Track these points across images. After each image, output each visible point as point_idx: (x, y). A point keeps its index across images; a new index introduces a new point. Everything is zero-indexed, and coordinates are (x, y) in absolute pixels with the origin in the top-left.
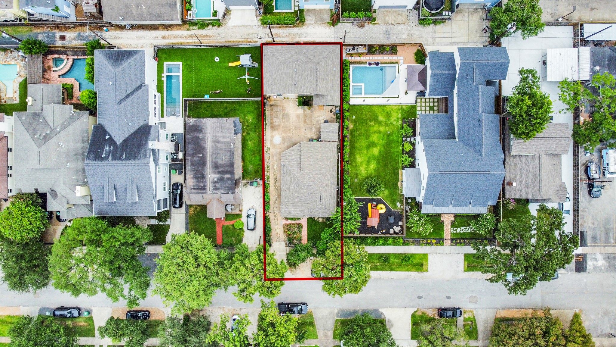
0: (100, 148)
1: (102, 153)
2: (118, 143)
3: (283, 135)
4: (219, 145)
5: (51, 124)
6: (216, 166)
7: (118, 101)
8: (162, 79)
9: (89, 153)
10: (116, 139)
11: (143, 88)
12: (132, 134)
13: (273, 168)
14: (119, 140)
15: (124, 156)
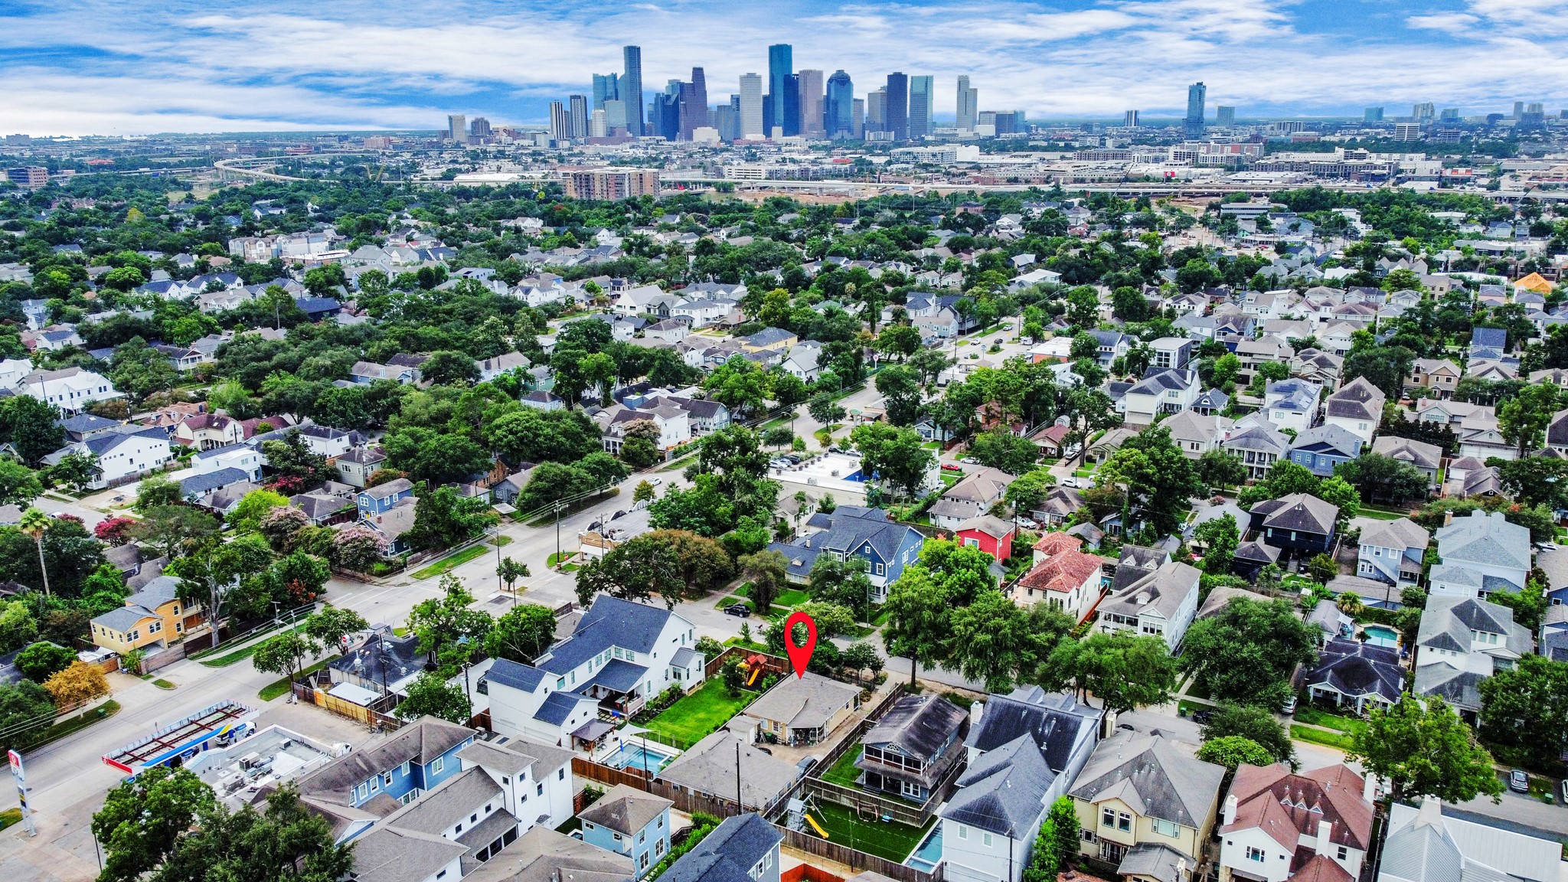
0: (1058, 734)
1: (1055, 726)
2: (1029, 733)
5: (1131, 785)
10: (1031, 739)
12: (1006, 741)
14: (1026, 738)
15: (1024, 713)
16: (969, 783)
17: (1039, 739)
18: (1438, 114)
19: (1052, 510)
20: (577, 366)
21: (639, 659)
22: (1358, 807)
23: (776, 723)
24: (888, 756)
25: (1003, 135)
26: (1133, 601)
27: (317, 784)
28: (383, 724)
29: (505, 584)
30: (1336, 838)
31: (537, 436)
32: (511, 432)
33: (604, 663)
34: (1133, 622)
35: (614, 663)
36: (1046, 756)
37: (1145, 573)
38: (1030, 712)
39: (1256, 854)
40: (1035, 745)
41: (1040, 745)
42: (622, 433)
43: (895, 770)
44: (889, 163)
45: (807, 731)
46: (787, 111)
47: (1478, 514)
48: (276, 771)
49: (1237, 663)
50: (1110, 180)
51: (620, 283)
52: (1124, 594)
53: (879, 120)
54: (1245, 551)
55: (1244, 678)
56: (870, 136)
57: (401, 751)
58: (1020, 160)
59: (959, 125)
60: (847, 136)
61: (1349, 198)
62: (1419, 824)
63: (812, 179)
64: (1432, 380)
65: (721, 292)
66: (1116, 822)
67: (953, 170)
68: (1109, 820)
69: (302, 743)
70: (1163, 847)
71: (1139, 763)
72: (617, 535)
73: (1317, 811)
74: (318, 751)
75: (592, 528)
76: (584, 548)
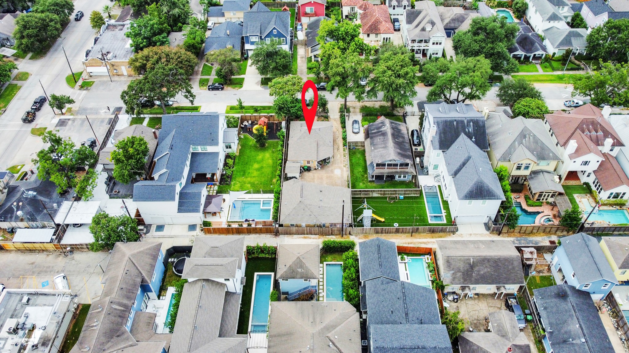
0: (477, 130)
1: (473, 126)
2: (463, 134)
3: (332, 175)
4: (383, 146)
5: (524, 148)
6: (384, 134)
7: (471, 159)
8: (445, 211)
9: (484, 126)
10: (465, 137)
11: (453, 172)
12: (454, 142)
13: (341, 156)
14: (463, 137)
15: (455, 123)
16: (456, 174)
17: (469, 136)
21: (210, 149)
23: (306, 161)
24: (390, 165)
26: (423, 29)
27: (103, 339)
28: (72, 249)
29: (57, 111)
33: (190, 157)
34: (427, 41)
35: (194, 155)
36: (477, 143)
38: (458, 122)
39: (586, 163)
40: (469, 140)
41: (471, 139)
43: (393, 170)
45: (324, 160)
48: (40, 324)
52: (416, 26)
57: (131, 282)
66: (523, 168)
69: (37, 294)
70: (542, 171)
71: (523, 135)
72: (109, 56)
73: (600, 133)
74: (54, 295)
75: (87, 55)
76: (89, 69)
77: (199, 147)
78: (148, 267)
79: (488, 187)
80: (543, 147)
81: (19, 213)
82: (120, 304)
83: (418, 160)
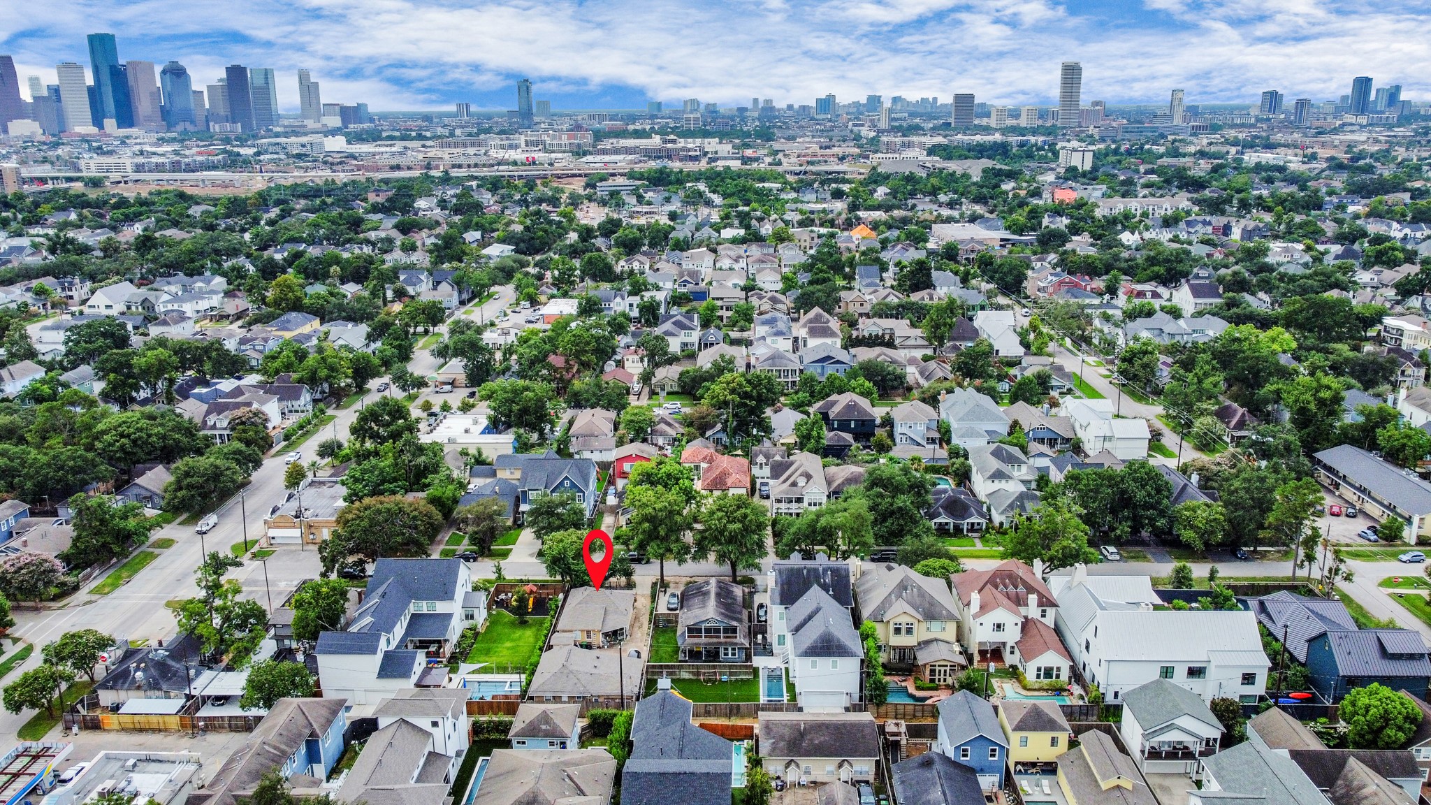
0: (836, 581)
1: (832, 575)
2: (816, 586)
4: (702, 606)
5: (905, 603)
6: (705, 594)
7: (821, 612)
8: (788, 694)
9: (848, 576)
10: (819, 589)
12: (801, 595)
13: (642, 634)
14: (815, 589)
15: (806, 574)
16: (797, 629)
17: (825, 587)
18: (702, 107)
19: (662, 434)
20: (130, 366)
21: (441, 607)
22: (1036, 580)
23: (589, 632)
24: (708, 630)
25: (351, 126)
26: (794, 484)
28: (206, 726)
30: (1040, 604)
31: (149, 436)
32: (122, 435)
33: (408, 618)
34: (799, 500)
35: (415, 617)
36: (835, 596)
37: (792, 464)
38: (810, 572)
39: (999, 627)
40: (823, 592)
41: (827, 592)
42: (225, 424)
43: (715, 640)
44: (258, 154)
45: (615, 633)
46: (118, 103)
47: (957, 390)
48: (146, 791)
49: (892, 513)
50: (484, 166)
51: (71, 284)
52: (785, 481)
53: (222, 113)
54: (831, 439)
55: (902, 522)
56: (215, 128)
57: (295, 731)
58: (388, 149)
59: (304, 116)
60: (190, 128)
61: (688, 175)
62: (1075, 584)
63: (185, 171)
64: (851, 305)
65: (200, 284)
66: (903, 631)
67: (330, 159)
68: (898, 631)
69: (148, 760)
70: (936, 640)
71: (903, 586)
72: (307, 514)
73: (1021, 589)
74: (174, 762)
75: (274, 512)
76: (272, 533)
77: (424, 603)
78: (323, 721)
79: (839, 640)
80: (933, 603)
81: (139, 675)
82: (275, 748)
83: (760, 637)
